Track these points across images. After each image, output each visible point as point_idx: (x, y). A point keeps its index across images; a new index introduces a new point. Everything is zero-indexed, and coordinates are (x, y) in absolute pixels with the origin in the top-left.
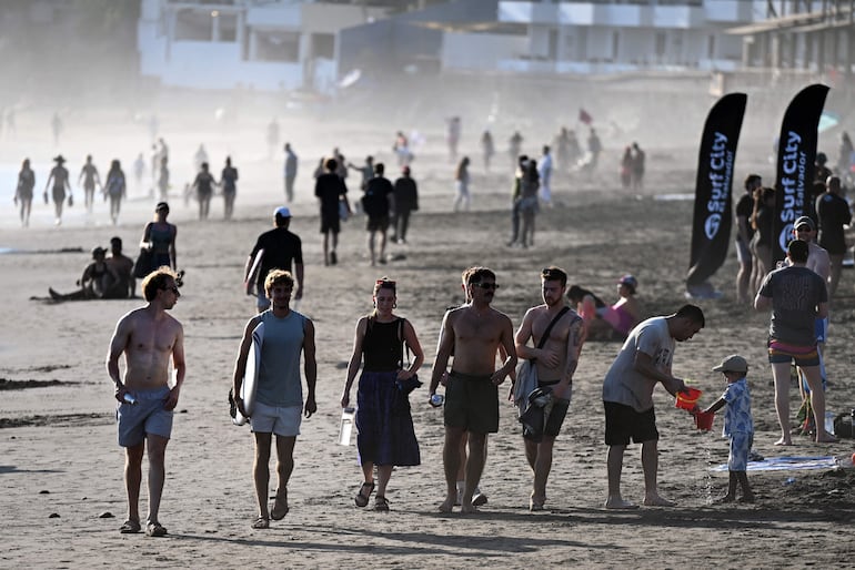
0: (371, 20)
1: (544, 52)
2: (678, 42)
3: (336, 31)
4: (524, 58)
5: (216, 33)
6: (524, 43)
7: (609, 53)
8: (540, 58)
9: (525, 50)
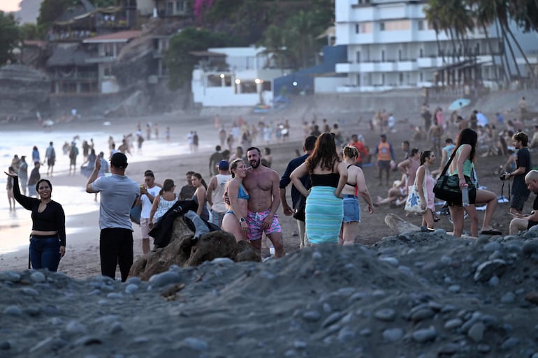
0: (285, 74)
1: (355, 83)
2: (408, 76)
3: (271, 80)
4: (347, 86)
5: (223, 83)
6: (347, 80)
7: (380, 82)
8: (354, 86)
9: (348, 83)
